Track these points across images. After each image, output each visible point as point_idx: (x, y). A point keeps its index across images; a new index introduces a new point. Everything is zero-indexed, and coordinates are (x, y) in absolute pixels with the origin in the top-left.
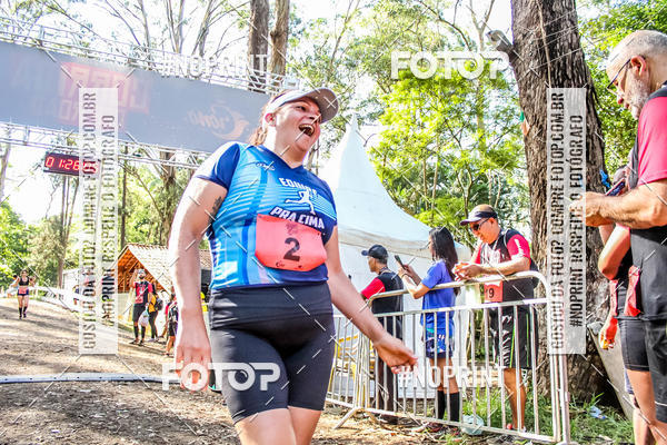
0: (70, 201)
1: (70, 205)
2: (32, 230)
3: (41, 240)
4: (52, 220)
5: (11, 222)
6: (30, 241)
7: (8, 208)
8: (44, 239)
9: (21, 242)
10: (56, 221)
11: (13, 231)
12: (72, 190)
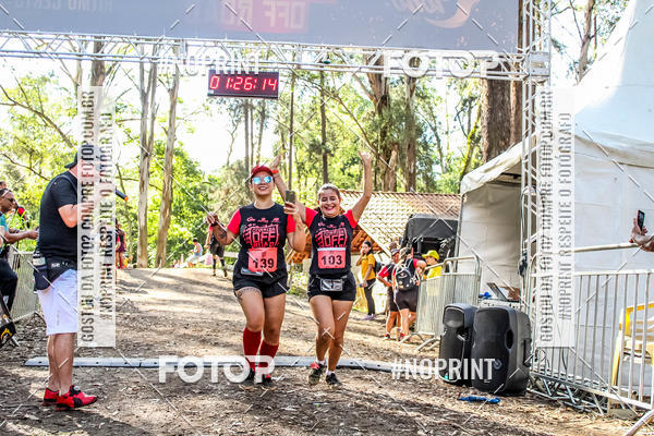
0: (256, 140)
1: (256, 146)
2: (212, 181)
3: (223, 194)
4: (235, 167)
5: (187, 174)
6: (210, 196)
7: (182, 155)
8: (228, 192)
9: (201, 198)
10: (241, 168)
11: (190, 185)
12: (256, 126)
